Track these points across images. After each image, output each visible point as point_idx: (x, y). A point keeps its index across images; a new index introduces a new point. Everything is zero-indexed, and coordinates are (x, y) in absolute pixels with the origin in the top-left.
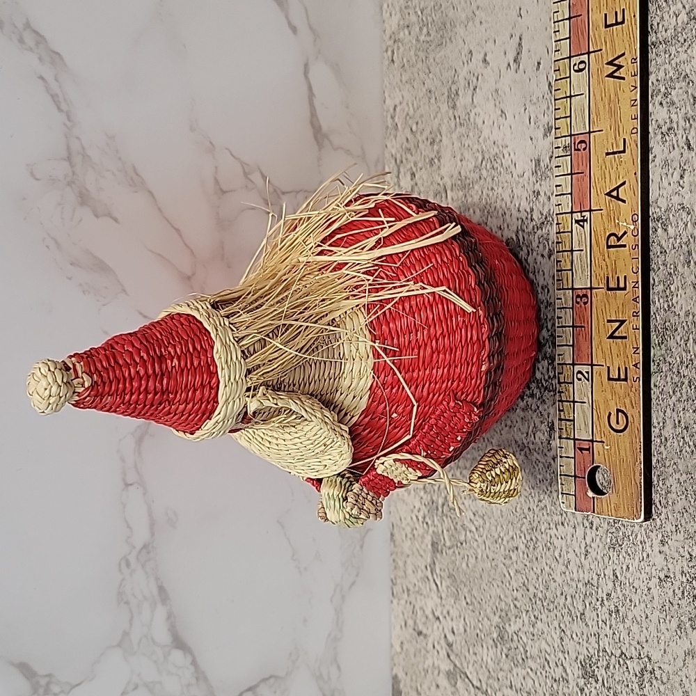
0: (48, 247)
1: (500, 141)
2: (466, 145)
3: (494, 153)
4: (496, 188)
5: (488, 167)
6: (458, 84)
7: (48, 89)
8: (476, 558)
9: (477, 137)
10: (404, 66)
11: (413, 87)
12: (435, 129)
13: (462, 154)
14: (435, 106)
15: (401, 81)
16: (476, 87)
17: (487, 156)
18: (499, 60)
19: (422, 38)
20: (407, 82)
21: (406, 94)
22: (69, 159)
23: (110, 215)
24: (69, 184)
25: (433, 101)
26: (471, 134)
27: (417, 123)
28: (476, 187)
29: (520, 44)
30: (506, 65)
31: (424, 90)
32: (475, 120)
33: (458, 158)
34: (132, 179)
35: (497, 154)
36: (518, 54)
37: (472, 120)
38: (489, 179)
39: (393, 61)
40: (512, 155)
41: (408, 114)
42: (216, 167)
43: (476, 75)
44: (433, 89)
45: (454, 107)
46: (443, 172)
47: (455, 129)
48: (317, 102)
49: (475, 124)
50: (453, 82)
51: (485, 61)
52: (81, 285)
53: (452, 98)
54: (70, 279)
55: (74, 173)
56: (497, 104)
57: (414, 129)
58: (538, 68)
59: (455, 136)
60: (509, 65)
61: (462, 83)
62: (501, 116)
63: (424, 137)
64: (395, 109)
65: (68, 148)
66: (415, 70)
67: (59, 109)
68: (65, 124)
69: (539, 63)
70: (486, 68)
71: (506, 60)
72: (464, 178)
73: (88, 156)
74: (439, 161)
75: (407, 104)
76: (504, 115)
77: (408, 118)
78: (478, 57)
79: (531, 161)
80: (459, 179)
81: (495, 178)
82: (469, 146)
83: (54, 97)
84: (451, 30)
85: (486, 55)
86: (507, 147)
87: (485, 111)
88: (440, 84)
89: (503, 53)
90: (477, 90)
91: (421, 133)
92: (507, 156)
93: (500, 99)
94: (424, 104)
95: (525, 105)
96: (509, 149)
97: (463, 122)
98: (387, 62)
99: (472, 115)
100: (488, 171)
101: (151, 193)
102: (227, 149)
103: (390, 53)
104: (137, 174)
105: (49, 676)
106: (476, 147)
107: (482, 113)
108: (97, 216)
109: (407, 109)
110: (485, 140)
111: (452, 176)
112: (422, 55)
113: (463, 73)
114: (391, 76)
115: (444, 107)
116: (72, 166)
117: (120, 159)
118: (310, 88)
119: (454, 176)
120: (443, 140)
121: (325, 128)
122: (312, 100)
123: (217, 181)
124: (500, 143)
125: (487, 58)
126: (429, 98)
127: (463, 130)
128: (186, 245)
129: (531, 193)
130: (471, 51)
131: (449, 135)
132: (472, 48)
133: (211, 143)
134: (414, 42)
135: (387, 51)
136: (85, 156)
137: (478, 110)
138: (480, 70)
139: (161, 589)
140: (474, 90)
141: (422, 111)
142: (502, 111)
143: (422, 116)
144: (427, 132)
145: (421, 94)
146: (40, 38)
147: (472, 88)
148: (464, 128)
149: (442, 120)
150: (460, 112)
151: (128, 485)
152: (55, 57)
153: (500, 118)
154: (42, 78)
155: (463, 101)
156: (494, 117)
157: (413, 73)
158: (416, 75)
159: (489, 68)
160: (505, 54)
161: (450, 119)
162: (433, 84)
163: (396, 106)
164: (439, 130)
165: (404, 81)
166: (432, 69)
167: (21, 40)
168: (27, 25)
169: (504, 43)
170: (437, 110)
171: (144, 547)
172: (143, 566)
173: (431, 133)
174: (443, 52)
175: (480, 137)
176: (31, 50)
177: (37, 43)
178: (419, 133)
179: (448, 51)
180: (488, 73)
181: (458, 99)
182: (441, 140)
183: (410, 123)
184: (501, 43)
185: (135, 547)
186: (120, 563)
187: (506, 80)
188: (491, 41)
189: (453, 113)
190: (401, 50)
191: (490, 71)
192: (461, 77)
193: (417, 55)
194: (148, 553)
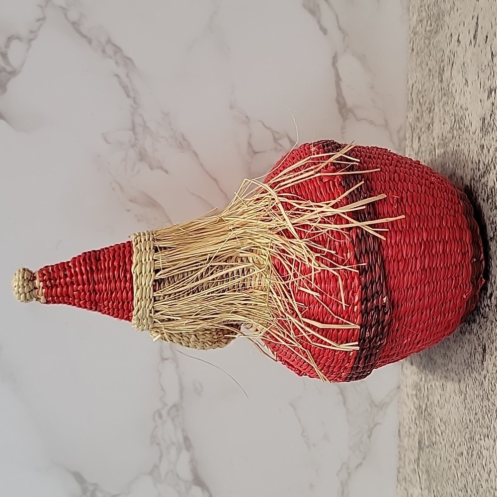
0: (113, 189)
1: (464, 105)
3: (460, 116)
4: (460, 145)
5: (457, 128)
6: (444, 62)
7: (121, 83)
8: (441, 458)
9: (452, 103)
10: (418, 52)
11: (422, 68)
12: (432, 100)
13: (444, 119)
14: (432, 82)
15: (416, 64)
16: (453, 62)
17: (457, 119)
18: (466, 38)
19: (428, 28)
20: (419, 65)
21: (418, 74)
22: (133, 129)
23: (162, 168)
24: (133, 146)
26: (449, 102)
27: (423, 97)
28: (451, 145)
29: (477, 23)
30: (469, 41)
31: (427, 70)
32: (452, 89)
33: (442, 123)
34: (181, 144)
35: (462, 116)
36: (476, 31)
37: (450, 90)
38: (457, 137)
39: (413, 49)
40: (470, 115)
41: (419, 90)
42: (250, 135)
43: (453, 53)
44: (432, 68)
45: (441, 81)
46: (435, 134)
47: (441, 99)
48: (343, 85)
49: (452, 92)
50: (442, 61)
51: (458, 41)
52: (136, 216)
53: (442, 71)
54: (128, 211)
55: (136, 139)
56: (464, 74)
57: (421, 102)
58: (486, 42)
59: (441, 104)
60: (471, 42)
61: (446, 60)
62: (465, 84)
63: (426, 108)
64: (412, 88)
65: (133, 123)
66: (423, 54)
67: (128, 96)
68: (132, 106)
69: (487, 37)
70: (459, 46)
71: (469, 38)
72: (444, 138)
73: (148, 128)
74: (433, 125)
75: (419, 82)
76: (467, 84)
77: (419, 93)
78: (455, 38)
79: (480, 119)
80: (442, 140)
81: (461, 137)
82: (448, 111)
83: (125, 88)
84: (442, 19)
85: (459, 36)
86: (468, 109)
87: (458, 79)
88: (435, 63)
89: (468, 33)
90: (454, 65)
91: (425, 104)
92: (467, 117)
93: (465, 70)
94: (427, 81)
95: (478, 73)
96: (469, 111)
97: (446, 93)
98: (410, 51)
99: (451, 85)
100: (457, 131)
101: (195, 153)
102: (260, 121)
103: (412, 43)
104: (185, 140)
105: (96, 485)
106: (451, 111)
107: (456, 84)
108: (152, 169)
109: (418, 86)
110: (456, 106)
111: (439, 137)
112: (427, 41)
113: (447, 53)
114: (411, 61)
115: (437, 82)
116: (135, 134)
117: (172, 129)
118: (337, 75)
120: (435, 109)
121: (349, 104)
123: (250, 145)
124: (464, 107)
125: (460, 38)
126: (430, 76)
127: (445, 99)
128: (221, 190)
129: (479, 146)
130: (451, 34)
131: (438, 104)
132: (452, 31)
133: (247, 117)
134: (424, 32)
135: (410, 42)
136: (145, 127)
137: (453, 81)
138: (455, 48)
139: (186, 439)
140: (452, 65)
141: (425, 87)
142: (466, 81)
143: (425, 91)
144: (427, 103)
145: (426, 73)
146: (118, 49)
147: (451, 64)
148: (446, 97)
149: (435, 92)
150: (445, 85)
151: (164, 359)
152: (128, 61)
153: (465, 86)
154: (117, 76)
155: (446, 75)
156: (462, 86)
157: (422, 58)
158: (424, 58)
159: (460, 46)
160: (469, 33)
161: (439, 91)
162: (432, 63)
163: (413, 85)
164: (433, 100)
165: (418, 64)
166: (431, 52)
167: (104, 51)
168: (109, 41)
169: (469, 24)
170: (433, 84)
171: (174, 406)
172: (173, 420)
173: (429, 104)
174: (437, 37)
175: (454, 103)
176: (110, 57)
177: (115, 53)
178: (423, 104)
179: (440, 36)
180: (460, 50)
181: (444, 74)
182: (434, 109)
183: (419, 97)
184: (467, 24)
185: (166, 405)
186: (154, 415)
187: (469, 54)
188: (463, 24)
189: (441, 86)
190: (417, 40)
191: (461, 48)
192: (446, 56)
193: (424, 43)
194: (177, 410)
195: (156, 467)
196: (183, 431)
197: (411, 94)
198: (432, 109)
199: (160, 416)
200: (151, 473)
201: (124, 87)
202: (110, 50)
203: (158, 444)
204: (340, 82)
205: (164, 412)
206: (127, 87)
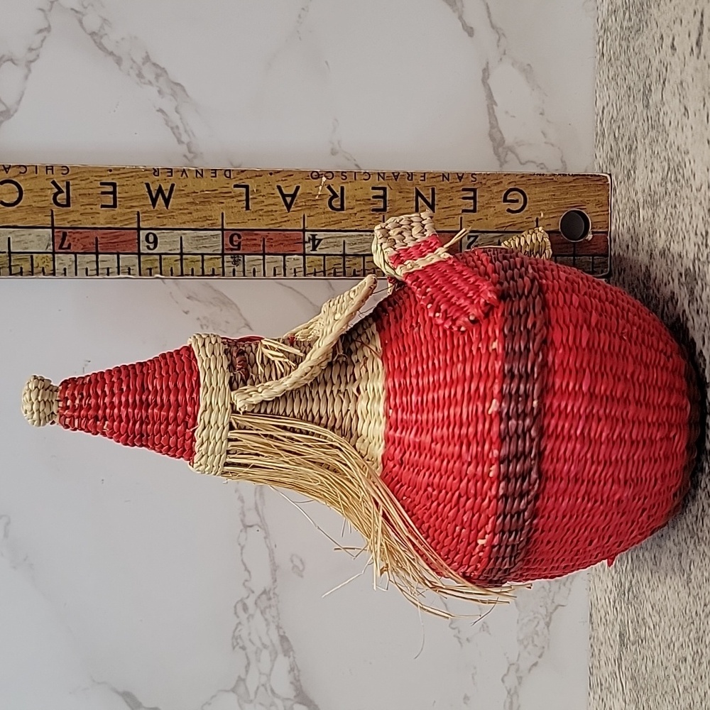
1: (683, 146)
2: (656, 152)
3: (677, 162)
5: (673, 179)
6: (651, 77)
9: (664, 141)
10: (611, 59)
11: (617, 83)
12: (632, 134)
13: (652, 164)
14: (633, 106)
15: (608, 77)
16: (665, 79)
17: (671, 166)
18: (684, 44)
19: (625, 24)
21: (611, 92)
25: (631, 99)
26: (660, 139)
27: (619, 128)
28: (662, 205)
29: (701, 23)
30: (690, 49)
31: (625, 87)
32: (663, 120)
33: (649, 169)
35: (680, 162)
36: (700, 35)
37: (661, 121)
39: (603, 54)
40: (692, 163)
41: (612, 117)
43: (665, 64)
44: (632, 85)
45: (647, 106)
46: (638, 186)
47: (648, 133)
48: (499, 111)
49: (663, 125)
50: (648, 76)
51: (673, 47)
53: (647, 93)
56: (682, 99)
57: (617, 135)
59: (647, 142)
60: (692, 50)
61: (655, 74)
62: (685, 114)
63: (624, 144)
64: (603, 112)
66: (619, 63)
67: (180, 141)
68: (185, 156)
70: (673, 55)
71: (690, 44)
72: (653, 193)
74: (635, 172)
75: (612, 104)
76: (686, 114)
77: (612, 121)
78: (668, 42)
79: (708, 170)
80: (650, 195)
82: (658, 153)
83: (174, 129)
84: (647, 12)
85: (674, 39)
86: (689, 153)
87: (673, 105)
88: (637, 78)
89: (687, 36)
90: (666, 83)
91: (622, 139)
92: (687, 164)
93: (684, 93)
94: (625, 104)
95: (704, 99)
96: (690, 155)
97: (654, 125)
98: (598, 57)
99: (662, 114)
100: (672, 184)
103: (601, 45)
106: (664, 154)
107: (669, 112)
109: (612, 111)
110: (671, 146)
111: (644, 191)
112: (624, 44)
113: (655, 64)
114: (601, 72)
115: (640, 106)
118: (490, 96)
119: (646, 191)
120: (638, 148)
121: (509, 140)
122: (493, 108)
124: (683, 148)
125: (675, 44)
126: (629, 97)
127: (653, 134)
129: (707, 212)
130: (662, 36)
131: (642, 140)
132: (663, 31)
134: (619, 29)
135: (598, 43)
137: (666, 108)
138: (668, 58)
139: (283, 639)
140: (664, 83)
141: (623, 112)
142: (686, 109)
143: (623, 119)
144: (626, 138)
145: (623, 92)
146: (161, 72)
147: (662, 81)
148: (654, 131)
149: (638, 122)
150: (652, 112)
151: (246, 527)
152: (177, 88)
153: (683, 117)
154: (160, 110)
155: (655, 98)
156: (678, 116)
157: (617, 68)
158: (619, 68)
159: (676, 55)
160: (689, 35)
161: (644, 121)
162: (632, 78)
163: (604, 108)
164: (635, 134)
165: (610, 78)
166: (631, 61)
167: (140, 75)
168: (147, 59)
169: (689, 22)
170: (634, 110)
171: (264, 592)
172: (262, 613)
173: (629, 139)
174: (640, 39)
175: (667, 142)
176: (150, 83)
177: (157, 76)
178: (620, 139)
179: (645, 38)
180: (675, 61)
181: (651, 95)
182: (636, 147)
183: (614, 127)
184: (686, 22)
185: (253, 592)
186: (235, 607)
187: (689, 70)
188: (679, 21)
189: (647, 113)
190: (609, 41)
191: (677, 59)
192: (654, 69)
193: (620, 45)
194: (270, 599)
195: (241, 680)
196: (278, 627)
197: (601, 122)
198: (634, 147)
199: (245, 608)
200: (233, 690)
201: (172, 128)
202: (149, 73)
203: (243, 648)
204: (494, 106)
205: (250, 602)
206: (177, 127)
